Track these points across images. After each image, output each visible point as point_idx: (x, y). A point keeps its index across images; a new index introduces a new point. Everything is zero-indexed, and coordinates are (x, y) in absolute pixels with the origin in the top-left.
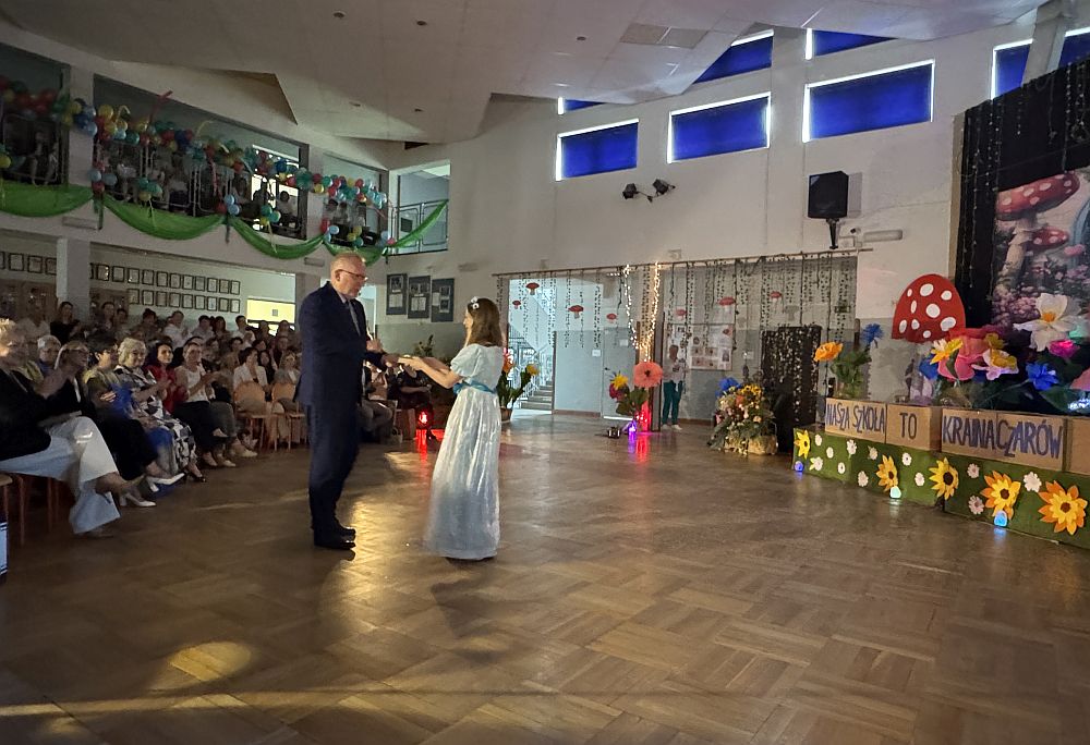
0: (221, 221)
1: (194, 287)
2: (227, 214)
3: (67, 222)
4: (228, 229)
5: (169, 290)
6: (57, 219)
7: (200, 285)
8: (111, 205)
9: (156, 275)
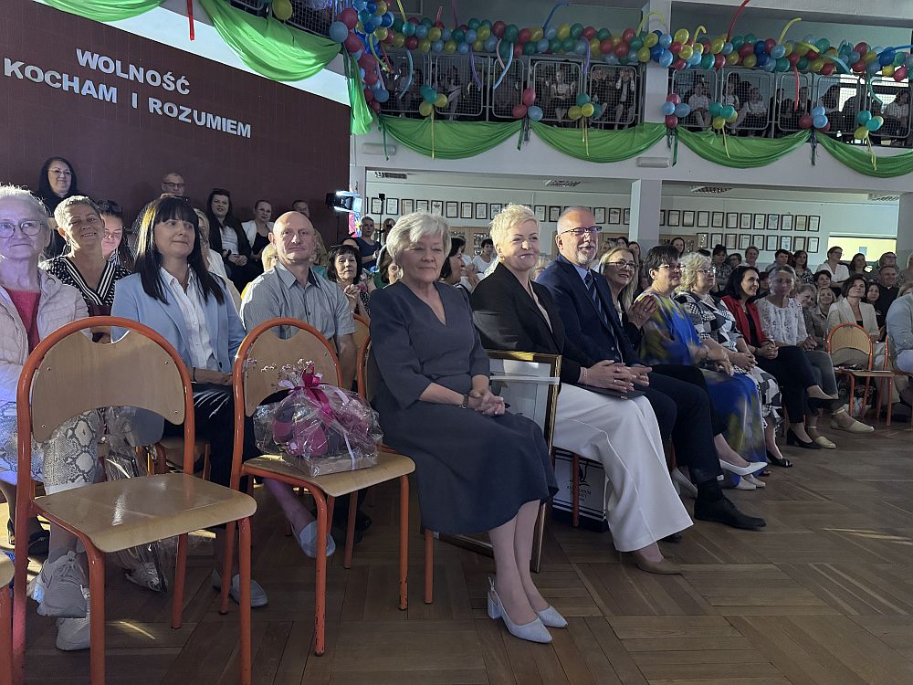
0: (805, 139)
1: (766, 226)
2: (813, 128)
3: (642, 162)
4: (814, 148)
5: (738, 231)
6: (633, 160)
7: (773, 224)
8: (684, 137)
9: (726, 216)
